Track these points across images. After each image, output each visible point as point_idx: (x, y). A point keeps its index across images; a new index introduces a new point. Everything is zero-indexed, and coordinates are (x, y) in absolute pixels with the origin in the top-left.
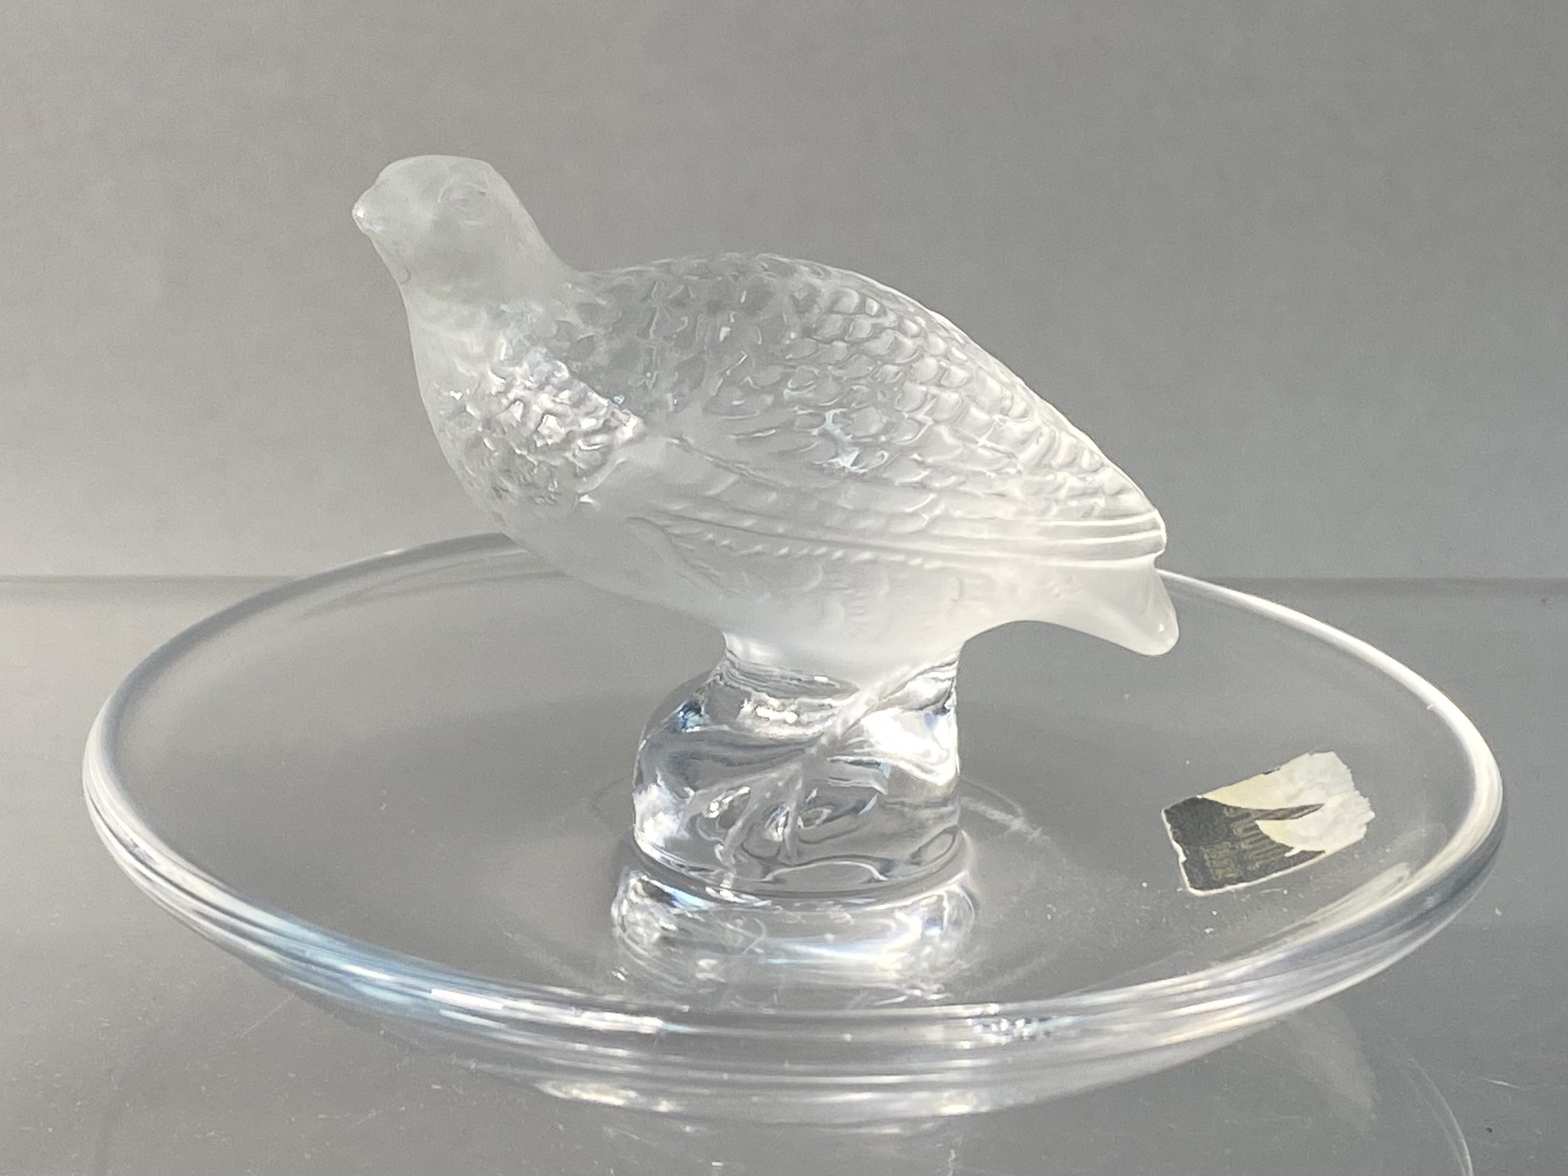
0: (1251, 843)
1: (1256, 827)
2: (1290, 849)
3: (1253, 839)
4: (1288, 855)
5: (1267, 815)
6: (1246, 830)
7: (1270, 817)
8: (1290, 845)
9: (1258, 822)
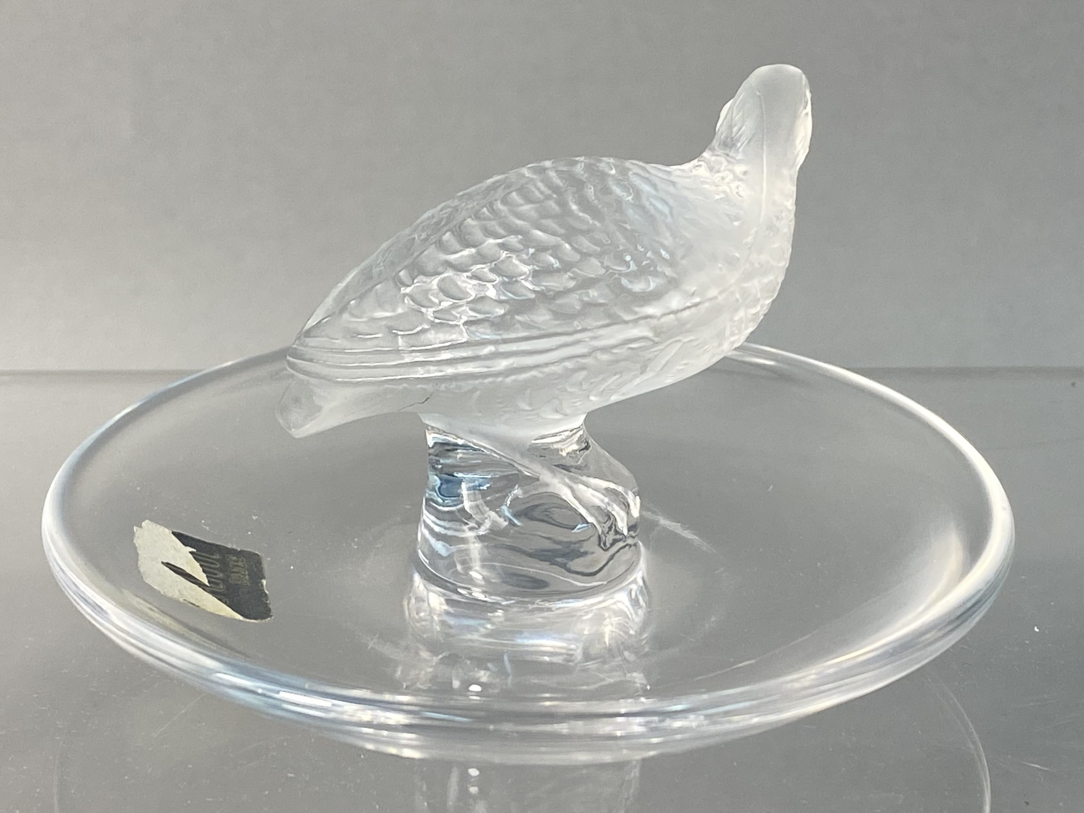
0: (216, 574)
1: (209, 582)
2: (191, 553)
3: (214, 576)
4: (194, 550)
5: (201, 585)
6: (217, 584)
7: (199, 582)
8: (190, 556)
9: (208, 584)
